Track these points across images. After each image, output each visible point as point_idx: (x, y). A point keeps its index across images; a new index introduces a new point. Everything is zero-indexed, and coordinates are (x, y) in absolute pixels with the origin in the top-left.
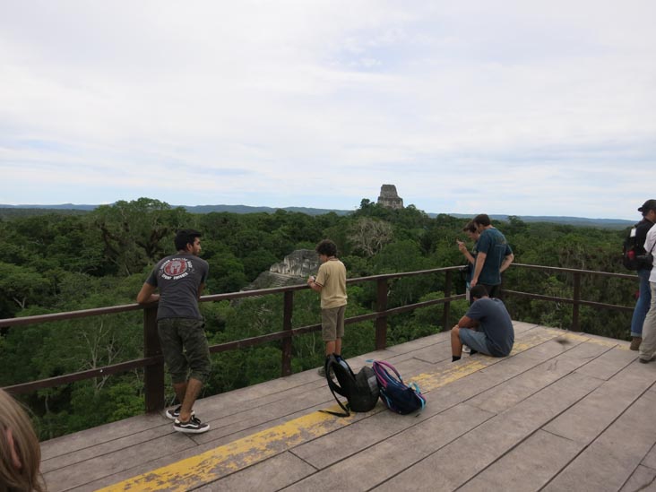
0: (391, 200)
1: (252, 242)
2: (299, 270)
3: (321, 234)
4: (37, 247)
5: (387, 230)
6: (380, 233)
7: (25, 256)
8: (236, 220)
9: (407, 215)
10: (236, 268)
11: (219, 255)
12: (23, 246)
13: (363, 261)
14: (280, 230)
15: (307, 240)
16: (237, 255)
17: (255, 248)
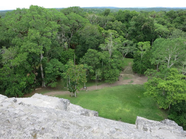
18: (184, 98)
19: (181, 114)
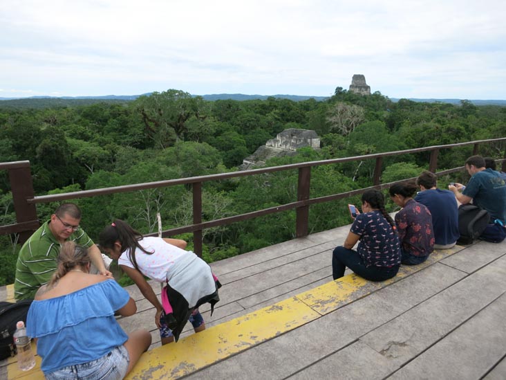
0: (360, 88)
1: (251, 123)
2: (289, 145)
3: (304, 116)
4: (97, 128)
5: (360, 112)
6: (353, 115)
7: (90, 134)
8: (237, 106)
9: (373, 100)
10: (241, 144)
11: (226, 133)
12: (87, 127)
13: (341, 138)
14: (272, 113)
15: (293, 121)
16: (239, 133)
17: (254, 127)
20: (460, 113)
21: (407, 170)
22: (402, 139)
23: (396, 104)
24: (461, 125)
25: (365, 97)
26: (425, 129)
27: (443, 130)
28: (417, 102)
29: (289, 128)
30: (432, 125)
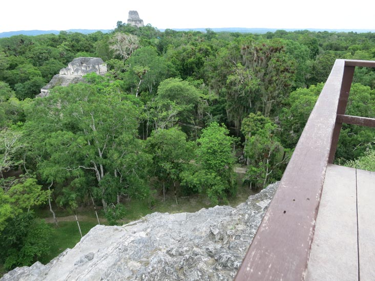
0: (136, 21)
1: (44, 55)
2: (80, 72)
3: (92, 46)
5: (135, 40)
6: (131, 43)
8: (30, 41)
9: (147, 31)
10: (36, 74)
13: (122, 62)
14: (63, 45)
15: (83, 51)
16: (34, 65)
17: (47, 59)
18: (5, 215)
19: (21, 243)
20: (206, 37)
21: (175, 84)
22: (169, 59)
23: (163, 33)
24: (208, 46)
25: (140, 29)
26: (184, 50)
27: (197, 50)
28: (178, 31)
29: (79, 57)
30: (189, 47)
